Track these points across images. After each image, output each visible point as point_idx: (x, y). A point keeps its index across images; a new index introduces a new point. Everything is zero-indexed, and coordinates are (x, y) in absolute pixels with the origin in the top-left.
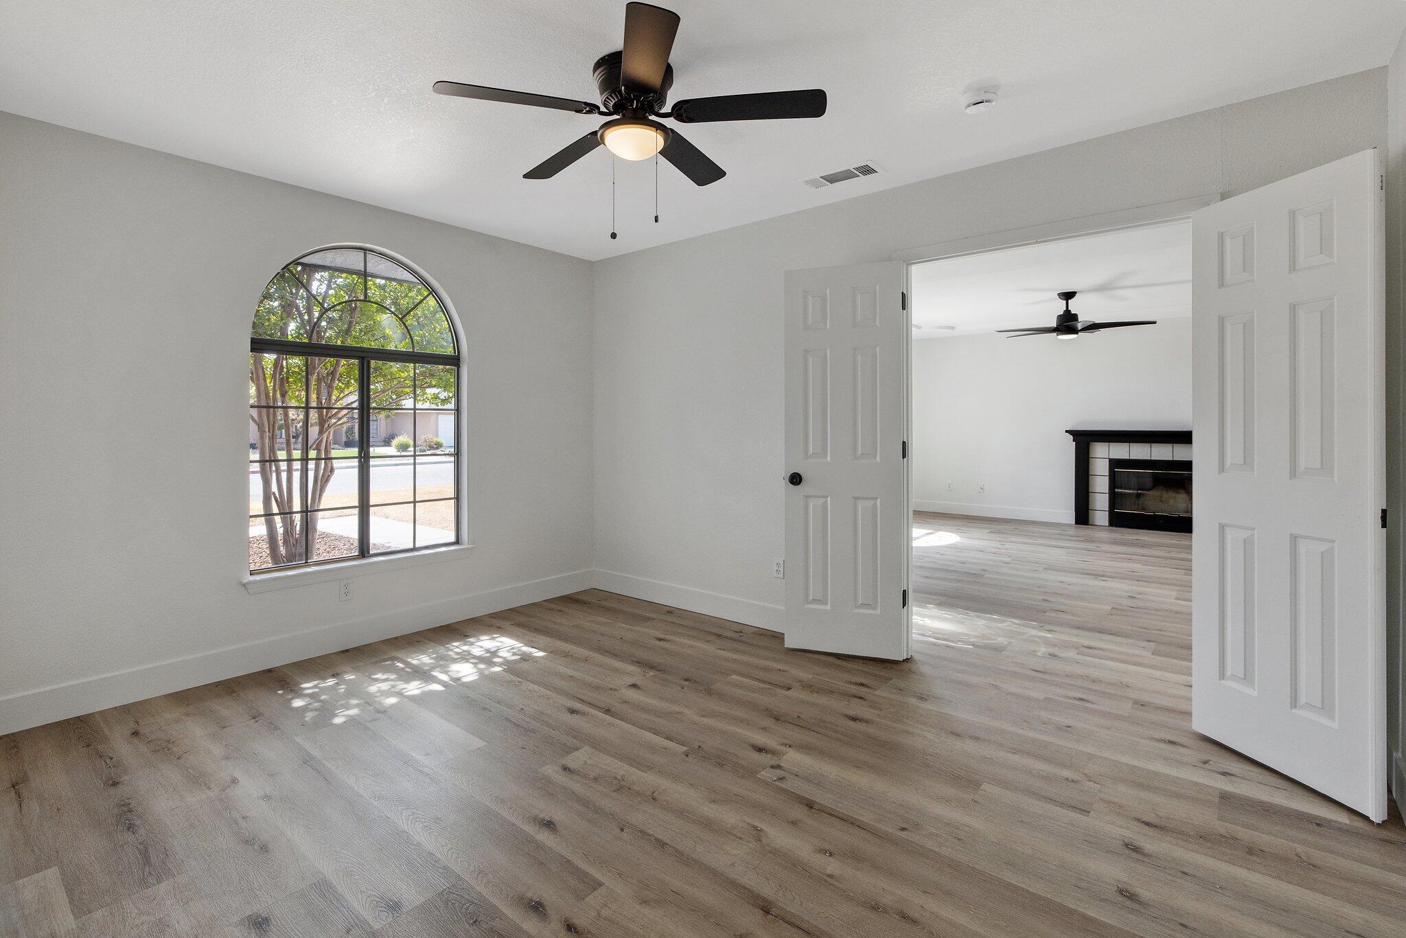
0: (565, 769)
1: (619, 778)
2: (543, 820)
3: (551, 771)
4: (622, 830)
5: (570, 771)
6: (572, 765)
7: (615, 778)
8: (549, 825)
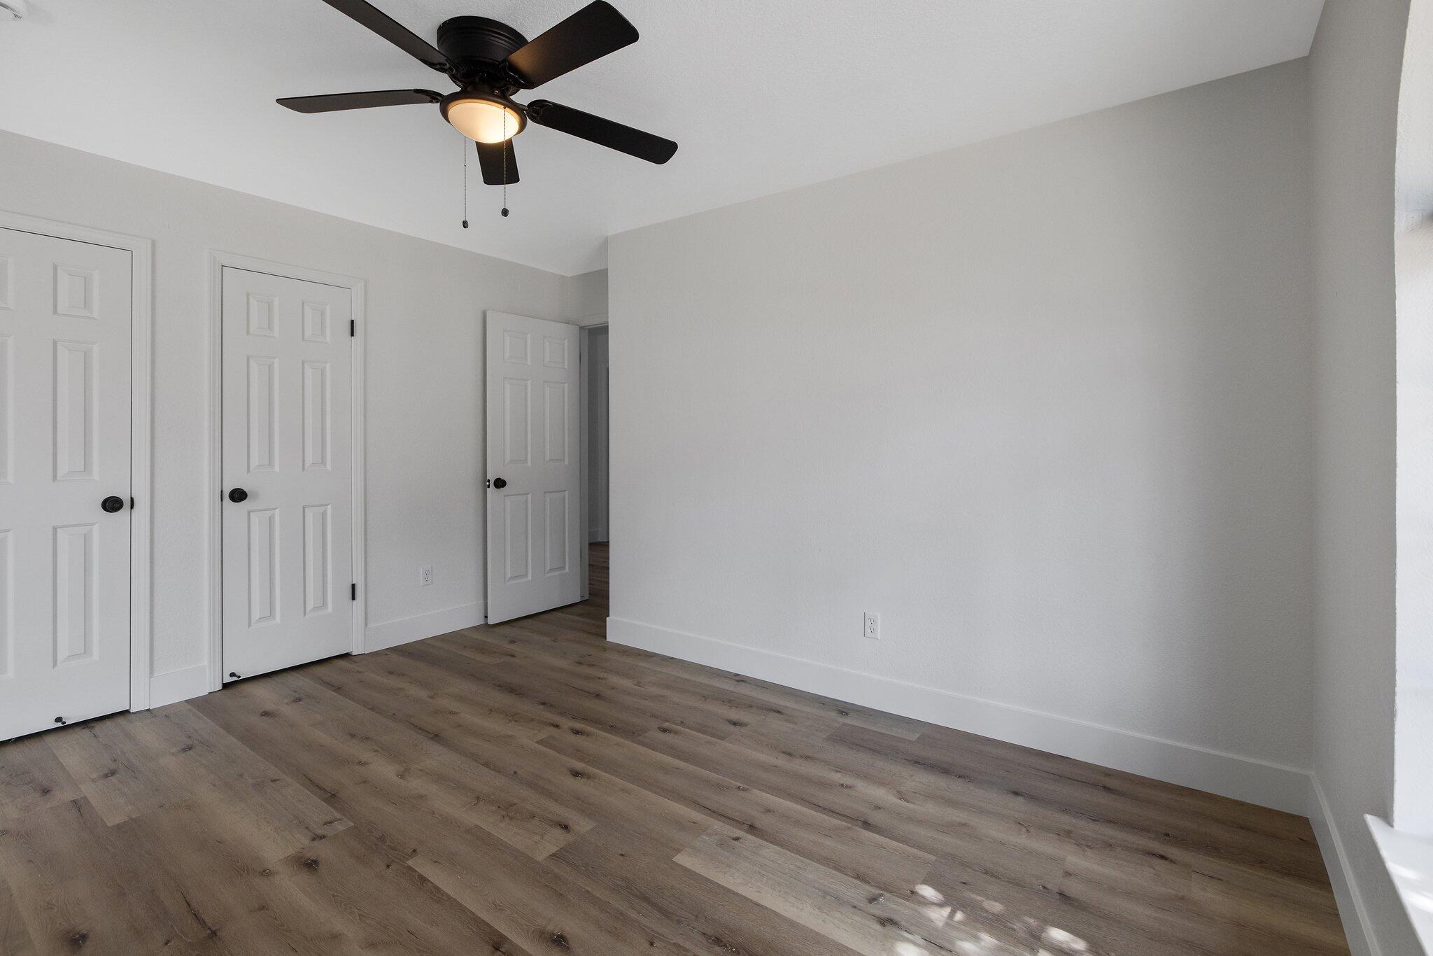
0: (566, 828)
1: (507, 819)
2: (582, 777)
3: (583, 825)
4: (515, 772)
5: (561, 825)
6: (558, 832)
7: (511, 818)
8: (576, 774)
